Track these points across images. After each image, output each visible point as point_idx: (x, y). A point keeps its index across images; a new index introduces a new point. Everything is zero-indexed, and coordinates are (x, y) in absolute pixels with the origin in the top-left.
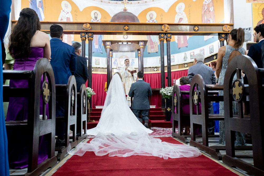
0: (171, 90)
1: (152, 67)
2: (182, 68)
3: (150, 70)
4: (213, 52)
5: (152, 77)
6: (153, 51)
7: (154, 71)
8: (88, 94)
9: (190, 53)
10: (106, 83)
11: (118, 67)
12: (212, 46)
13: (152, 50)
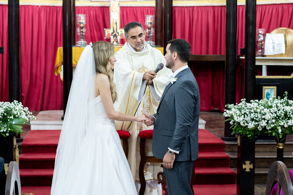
0: (256, 112)
5: (195, 17)
8: (14, 123)
10: (60, 50)
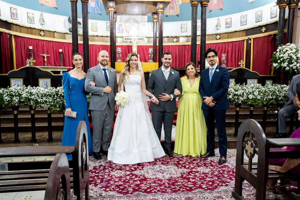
1: (170, 36)
2: (213, 40)
3: (168, 40)
4: (260, 21)
6: (173, 13)
7: (174, 42)
9: (226, 19)
11: (125, 39)
12: (261, 12)
13: (171, 11)
